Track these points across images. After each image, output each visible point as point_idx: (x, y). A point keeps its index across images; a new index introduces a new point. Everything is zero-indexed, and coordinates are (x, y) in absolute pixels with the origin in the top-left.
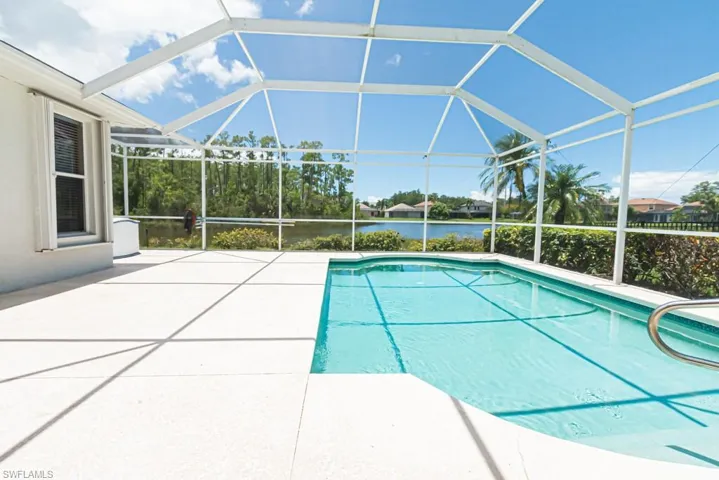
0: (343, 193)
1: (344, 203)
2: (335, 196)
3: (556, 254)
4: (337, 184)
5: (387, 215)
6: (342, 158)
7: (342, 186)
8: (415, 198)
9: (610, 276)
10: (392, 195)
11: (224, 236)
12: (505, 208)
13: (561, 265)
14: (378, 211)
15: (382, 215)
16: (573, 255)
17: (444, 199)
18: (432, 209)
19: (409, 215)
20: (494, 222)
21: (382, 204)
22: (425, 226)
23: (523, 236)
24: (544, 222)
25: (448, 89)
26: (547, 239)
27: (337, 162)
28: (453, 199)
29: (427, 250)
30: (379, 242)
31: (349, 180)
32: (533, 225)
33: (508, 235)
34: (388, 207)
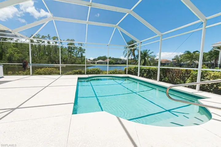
0: (82, 56)
1: (83, 59)
2: (79, 57)
3: (143, 74)
4: (80, 53)
5: (96, 63)
6: (81, 44)
7: (81, 54)
8: (104, 58)
9: (156, 80)
10: (98, 57)
11: (39, 70)
12: (130, 61)
13: (145, 77)
14: (93, 62)
15: (94, 63)
16: (147, 74)
17: (113, 59)
18: (110, 62)
19: (103, 63)
20: (127, 65)
21: (94, 60)
22: (108, 67)
23: (135, 69)
24: (140, 65)
25: (114, 25)
26: (141, 70)
27: (80, 46)
28: (116, 59)
29: (109, 74)
30: (94, 71)
31: (84, 52)
32: (137, 66)
33: (131, 69)
34: (96, 61)
